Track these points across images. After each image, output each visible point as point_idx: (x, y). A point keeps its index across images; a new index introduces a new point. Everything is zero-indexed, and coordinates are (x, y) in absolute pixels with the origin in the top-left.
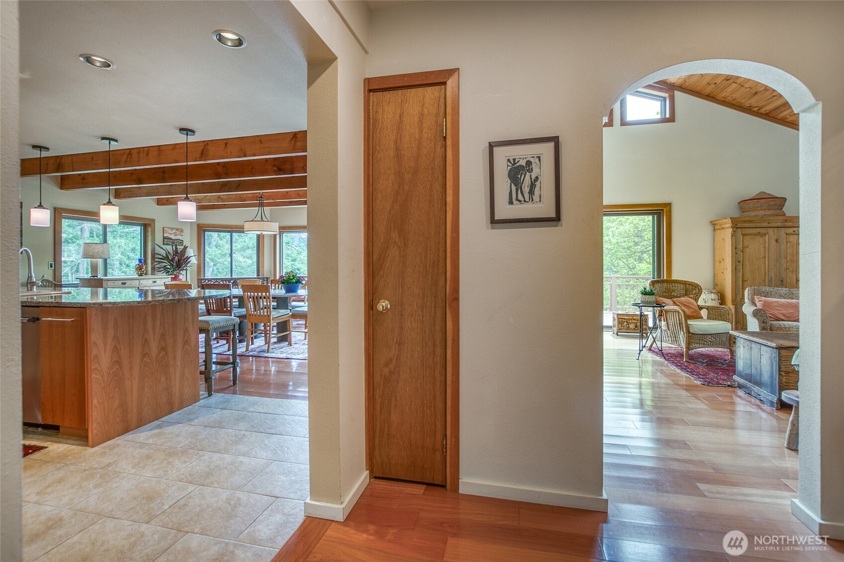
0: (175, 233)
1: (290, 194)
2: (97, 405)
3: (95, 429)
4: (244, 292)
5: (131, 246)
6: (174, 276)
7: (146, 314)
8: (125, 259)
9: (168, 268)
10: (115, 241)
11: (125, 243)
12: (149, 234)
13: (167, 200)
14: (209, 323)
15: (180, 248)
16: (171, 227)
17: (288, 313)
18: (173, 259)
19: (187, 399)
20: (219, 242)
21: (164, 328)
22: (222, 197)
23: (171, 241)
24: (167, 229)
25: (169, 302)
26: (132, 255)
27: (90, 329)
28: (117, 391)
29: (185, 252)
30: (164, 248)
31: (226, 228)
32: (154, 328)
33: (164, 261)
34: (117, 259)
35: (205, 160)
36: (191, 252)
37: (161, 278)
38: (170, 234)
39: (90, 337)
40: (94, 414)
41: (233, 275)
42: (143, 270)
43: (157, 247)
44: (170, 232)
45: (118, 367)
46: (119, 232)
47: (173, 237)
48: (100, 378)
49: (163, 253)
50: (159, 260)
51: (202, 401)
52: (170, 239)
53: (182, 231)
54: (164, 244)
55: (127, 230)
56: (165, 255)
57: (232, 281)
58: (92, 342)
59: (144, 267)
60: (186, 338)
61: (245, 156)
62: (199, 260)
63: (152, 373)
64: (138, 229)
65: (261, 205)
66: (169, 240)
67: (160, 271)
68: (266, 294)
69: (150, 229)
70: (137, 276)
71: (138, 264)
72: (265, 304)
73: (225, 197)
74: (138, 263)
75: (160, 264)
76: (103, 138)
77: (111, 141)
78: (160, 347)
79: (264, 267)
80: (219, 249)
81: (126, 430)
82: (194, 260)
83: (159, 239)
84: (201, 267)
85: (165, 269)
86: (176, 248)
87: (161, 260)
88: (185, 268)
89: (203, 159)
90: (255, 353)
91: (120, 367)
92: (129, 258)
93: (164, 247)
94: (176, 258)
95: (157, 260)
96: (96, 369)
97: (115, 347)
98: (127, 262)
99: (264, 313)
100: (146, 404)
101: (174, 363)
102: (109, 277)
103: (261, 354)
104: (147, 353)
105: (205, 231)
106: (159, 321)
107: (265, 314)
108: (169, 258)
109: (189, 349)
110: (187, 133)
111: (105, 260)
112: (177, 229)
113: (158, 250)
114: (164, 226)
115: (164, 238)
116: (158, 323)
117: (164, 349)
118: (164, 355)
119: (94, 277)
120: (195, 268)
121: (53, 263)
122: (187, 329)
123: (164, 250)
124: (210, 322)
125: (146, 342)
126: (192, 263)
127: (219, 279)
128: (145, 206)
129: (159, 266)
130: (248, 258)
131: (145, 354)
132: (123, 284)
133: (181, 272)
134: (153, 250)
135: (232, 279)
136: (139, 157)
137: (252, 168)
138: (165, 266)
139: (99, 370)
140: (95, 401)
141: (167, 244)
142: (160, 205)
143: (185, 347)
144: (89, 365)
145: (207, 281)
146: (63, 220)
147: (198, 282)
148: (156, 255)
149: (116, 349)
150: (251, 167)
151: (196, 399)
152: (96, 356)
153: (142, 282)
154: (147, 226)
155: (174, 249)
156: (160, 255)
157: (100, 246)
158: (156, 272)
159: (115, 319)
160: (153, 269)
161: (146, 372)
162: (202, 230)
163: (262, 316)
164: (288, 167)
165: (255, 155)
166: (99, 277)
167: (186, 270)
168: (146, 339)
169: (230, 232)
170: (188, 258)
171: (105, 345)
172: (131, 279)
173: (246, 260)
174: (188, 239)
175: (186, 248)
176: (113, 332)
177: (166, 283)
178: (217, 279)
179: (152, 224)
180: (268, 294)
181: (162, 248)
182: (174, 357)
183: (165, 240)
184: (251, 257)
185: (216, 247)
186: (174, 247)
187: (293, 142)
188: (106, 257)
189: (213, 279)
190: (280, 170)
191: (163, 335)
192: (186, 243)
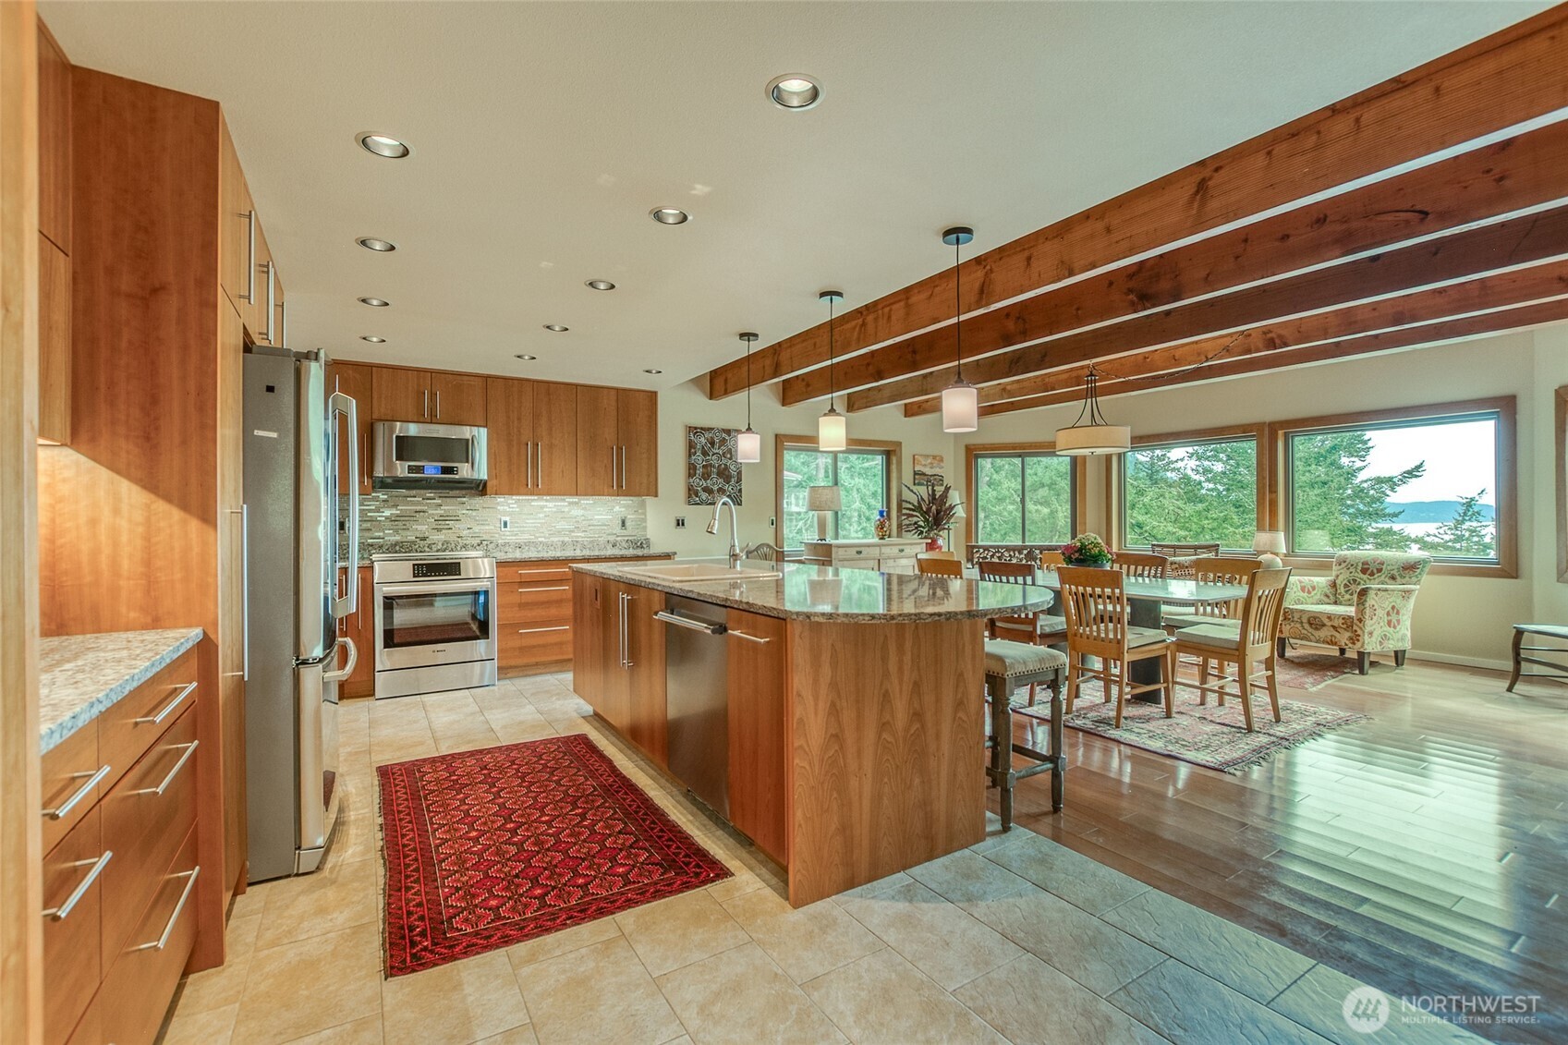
0: (931, 463)
1: (1152, 360)
2: (802, 822)
3: (799, 871)
4: (1063, 582)
5: (872, 489)
6: (930, 541)
7: (886, 636)
8: (864, 508)
9: (921, 526)
10: (853, 482)
11: (864, 485)
12: (894, 467)
13: (919, 404)
14: (1004, 662)
15: (939, 490)
16: (924, 453)
17: (1163, 638)
18: (929, 509)
19: (961, 831)
20: (995, 476)
21: (919, 670)
22: (1009, 387)
23: (926, 477)
24: (920, 458)
25: (930, 620)
26: (873, 502)
27: (792, 663)
28: (836, 798)
29: (946, 497)
30: (915, 491)
31: (1014, 448)
32: (901, 670)
33: (915, 513)
34: (855, 510)
35: (988, 304)
36: (956, 498)
37: (911, 544)
38: (925, 465)
39: (792, 683)
40: (797, 840)
41: (1027, 539)
42: (885, 529)
43: (904, 488)
44: (923, 463)
45: (837, 748)
46: (858, 467)
47: (928, 471)
48: (808, 767)
49: (914, 499)
50: (908, 512)
51: (989, 841)
52: (924, 474)
53: (942, 460)
54: (914, 484)
55: (866, 465)
56: (916, 504)
57: (1025, 552)
58: (795, 693)
59: (887, 525)
60: (959, 696)
61: (1071, 274)
62: (968, 511)
63: (898, 766)
64: (878, 461)
65: (1093, 393)
66: (922, 477)
67: (909, 531)
68: (1113, 592)
69: (894, 460)
70: (876, 540)
71: (879, 520)
72: (1101, 607)
73: (1015, 386)
74: (879, 517)
75: (910, 519)
76: (823, 295)
77: (833, 297)
78: (911, 711)
79: (1085, 524)
80: (994, 490)
81: (850, 883)
82: (960, 512)
83: (908, 477)
84: (971, 526)
85: (916, 528)
86: (933, 491)
87: (911, 512)
88: (946, 527)
89: (984, 303)
90: (1089, 725)
91: (841, 748)
92: (869, 507)
93: (915, 488)
94: (934, 507)
95: (904, 511)
96: (801, 747)
97: (833, 705)
98: (867, 514)
99: (1107, 634)
100: (885, 834)
101: (937, 750)
102: (841, 541)
103: (1102, 729)
104: (888, 723)
105: (977, 457)
106: (910, 653)
107: (1111, 636)
108: (922, 508)
109: (965, 719)
110: (958, 239)
111: (836, 513)
112: (934, 457)
113: (907, 495)
114: (915, 453)
115: (915, 473)
116: (907, 658)
117: (917, 716)
118: (918, 729)
119: (821, 540)
120: (962, 526)
121: (774, 518)
122: (961, 675)
123: (915, 493)
124: (1007, 661)
125: (886, 698)
126: (957, 517)
127: (1002, 547)
128: (886, 420)
129: (908, 523)
130: (1041, 504)
131: (883, 724)
132: (859, 553)
133: (941, 533)
134: (900, 494)
135: (1025, 547)
136: (876, 327)
137: (1078, 309)
138: (916, 523)
139: (805, 751)
140: (799, 814)
141: (919, 484)
142: (909, 416)
143: (958, 715)
144: (790, 738)
145: (981, 550)
146: (785, 452)
147: (967, 551)
148: (904, 503)
149: (834, 710)
150: (1075, 307)
151: (978, 836)
152: (801, 721)
153: (884, 550)
154: (890, 453)
155: (930, 492)
156: (910, 503)
157: (827, 491)
158: (904, 533)
159: (833, 645)
160: (900, 526)
161: (886, 764)
162: (973, 454)
163: (1103, 640)
164: (1165, 285)
165: (1094, 267)
166: (827, 542)
167: (949, 529)
168: (887, 691)
169: (1020, 456)
170: (951, 508)
171: (816, 698)
172: (869, 546)
173: (1039, 507)
174: (951, 472)
175: (947, 489)
176: (830, 673)
177: (919, 557)
178: (998, 547)
179: (898, 450)
180: (1117, 591)
181: (912, 491)
182: (938, 736)
183: (917, 477)
184: (1046, 502)
185: (989, 486)
186: (930, 488)
187: (1196, 205)
188: (836, 509)
189: (992, 547)
190: (1145, 299)
191: (917, 685)
192: (948, 481)
